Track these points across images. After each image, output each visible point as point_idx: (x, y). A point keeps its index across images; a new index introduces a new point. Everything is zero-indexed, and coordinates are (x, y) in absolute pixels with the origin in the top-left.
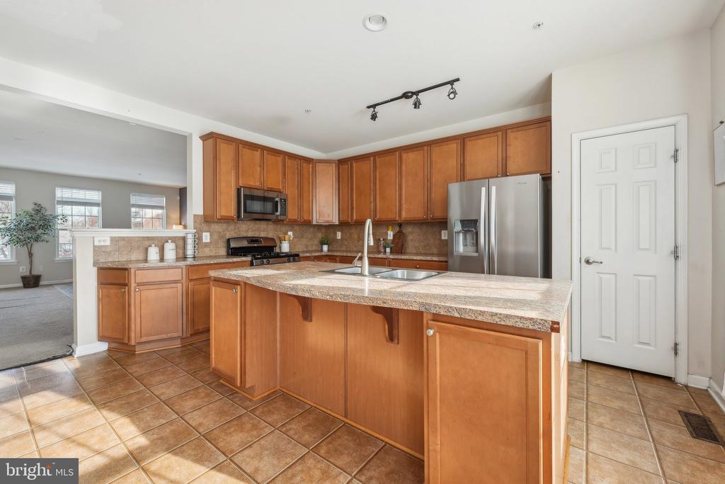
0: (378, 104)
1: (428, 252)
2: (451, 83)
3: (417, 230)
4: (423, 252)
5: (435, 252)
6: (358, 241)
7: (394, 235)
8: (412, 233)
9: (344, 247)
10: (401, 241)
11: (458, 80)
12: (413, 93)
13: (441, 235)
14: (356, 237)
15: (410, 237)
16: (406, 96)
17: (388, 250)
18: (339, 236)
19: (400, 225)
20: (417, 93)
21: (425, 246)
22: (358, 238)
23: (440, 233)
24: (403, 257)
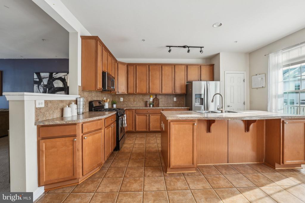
0: (172, 46)
1: (168, 106)
2: (201, 47)
3: (163, 97)
4: (166, 106)
5: (171, 106)
6: (134, 102)
7: (153, 100)
8: (162, 98)
9: (125, 105)
10: (157, 102)
11: (203, 47)
12: (187, 47)
13: (173, 99)
14: (132, 100)
15: (160, 100)
16: (184, 47)
17: (151, 106)
18: (122, 99)
19: (156, 95)
20: (189, 47)
21: (167, 103)
22: (134, 100)
23: (173, 98)
24: (158, 108)
